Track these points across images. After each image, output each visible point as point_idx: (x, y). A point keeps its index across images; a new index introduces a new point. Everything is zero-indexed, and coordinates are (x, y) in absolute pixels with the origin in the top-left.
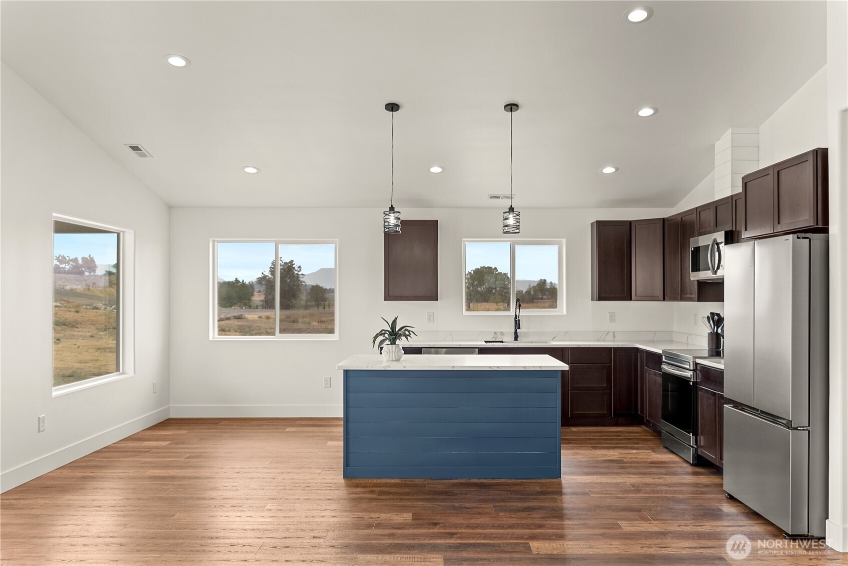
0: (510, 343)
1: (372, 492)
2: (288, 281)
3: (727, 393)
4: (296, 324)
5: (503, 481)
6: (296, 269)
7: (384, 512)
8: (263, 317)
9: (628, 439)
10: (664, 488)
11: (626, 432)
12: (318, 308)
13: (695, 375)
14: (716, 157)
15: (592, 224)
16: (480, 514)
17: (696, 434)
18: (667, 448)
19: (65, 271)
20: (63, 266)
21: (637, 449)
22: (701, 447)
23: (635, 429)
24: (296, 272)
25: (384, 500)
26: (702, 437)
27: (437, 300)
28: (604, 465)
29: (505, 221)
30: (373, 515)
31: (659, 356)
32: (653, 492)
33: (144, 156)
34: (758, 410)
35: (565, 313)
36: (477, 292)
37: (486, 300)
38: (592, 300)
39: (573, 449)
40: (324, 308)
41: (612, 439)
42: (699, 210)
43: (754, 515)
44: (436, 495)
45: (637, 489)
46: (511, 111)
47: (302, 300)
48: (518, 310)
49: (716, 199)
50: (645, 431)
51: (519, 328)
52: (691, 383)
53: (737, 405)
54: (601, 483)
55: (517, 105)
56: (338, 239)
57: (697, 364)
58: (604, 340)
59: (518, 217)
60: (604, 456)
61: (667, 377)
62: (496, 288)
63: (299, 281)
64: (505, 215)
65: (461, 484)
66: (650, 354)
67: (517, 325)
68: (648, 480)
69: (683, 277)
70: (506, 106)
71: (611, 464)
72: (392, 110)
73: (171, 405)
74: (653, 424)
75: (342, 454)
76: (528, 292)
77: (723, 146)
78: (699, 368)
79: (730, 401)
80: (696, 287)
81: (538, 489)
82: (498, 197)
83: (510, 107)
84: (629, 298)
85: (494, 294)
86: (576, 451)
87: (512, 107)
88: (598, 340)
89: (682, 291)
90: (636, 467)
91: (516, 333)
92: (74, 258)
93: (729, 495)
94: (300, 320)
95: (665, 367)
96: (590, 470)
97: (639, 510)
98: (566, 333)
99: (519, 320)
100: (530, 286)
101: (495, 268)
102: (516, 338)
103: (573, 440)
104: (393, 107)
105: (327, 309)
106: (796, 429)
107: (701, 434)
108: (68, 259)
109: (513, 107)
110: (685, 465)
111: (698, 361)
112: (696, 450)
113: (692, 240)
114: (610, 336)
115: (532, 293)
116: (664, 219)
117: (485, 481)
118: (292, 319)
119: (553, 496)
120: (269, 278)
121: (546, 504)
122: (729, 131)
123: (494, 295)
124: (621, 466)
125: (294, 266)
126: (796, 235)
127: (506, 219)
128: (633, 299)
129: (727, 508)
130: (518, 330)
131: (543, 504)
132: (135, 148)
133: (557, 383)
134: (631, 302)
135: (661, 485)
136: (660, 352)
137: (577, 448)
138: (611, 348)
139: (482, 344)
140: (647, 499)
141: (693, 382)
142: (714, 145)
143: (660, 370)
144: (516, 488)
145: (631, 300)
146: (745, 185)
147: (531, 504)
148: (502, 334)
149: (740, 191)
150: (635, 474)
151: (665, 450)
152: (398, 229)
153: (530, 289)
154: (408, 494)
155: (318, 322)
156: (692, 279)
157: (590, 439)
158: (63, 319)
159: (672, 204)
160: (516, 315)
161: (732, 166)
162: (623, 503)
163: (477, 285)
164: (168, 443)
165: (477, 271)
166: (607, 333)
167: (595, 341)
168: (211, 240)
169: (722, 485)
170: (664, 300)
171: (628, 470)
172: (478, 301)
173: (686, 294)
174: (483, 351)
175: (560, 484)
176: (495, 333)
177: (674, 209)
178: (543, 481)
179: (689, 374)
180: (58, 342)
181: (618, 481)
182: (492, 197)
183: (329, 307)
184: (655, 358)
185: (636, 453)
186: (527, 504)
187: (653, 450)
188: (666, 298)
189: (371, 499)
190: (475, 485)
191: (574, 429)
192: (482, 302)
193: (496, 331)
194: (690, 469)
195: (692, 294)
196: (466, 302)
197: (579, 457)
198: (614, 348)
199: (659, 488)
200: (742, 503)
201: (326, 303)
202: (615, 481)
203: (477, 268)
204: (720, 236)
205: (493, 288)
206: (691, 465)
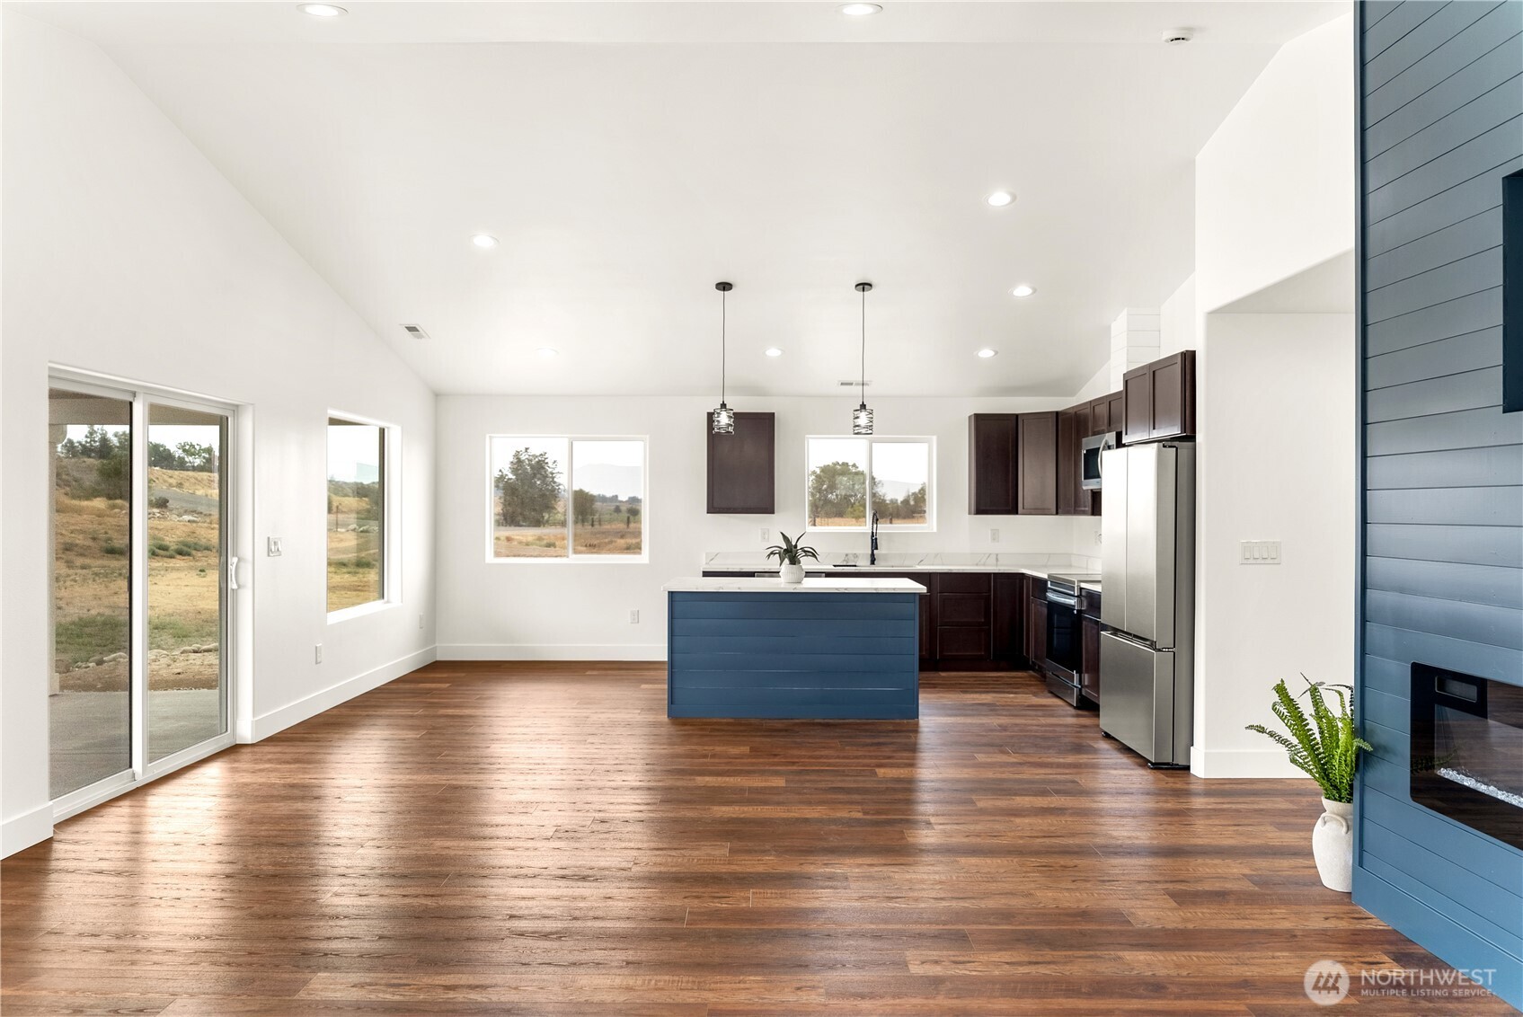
0: (864, 566)
1: (702, 730)
2: (538, 483)
3: (1104, 619)
4: (552, 548)
5: (851, 721)
6: (550, 465)
7: (719, 746)
8: (502, 538)
9: (1007, 684)
10: (1035, 728)
11: (1007, 677)
12: (583, 526)
13: (1081, 603)
14: (1112, 340)
15: (970, 417)
16: (824, 747)
17: (1080, 672)
18: (1052, 693)
19: (193, 466)
20: (191, 459)
21: (1015, 693)
22: (1087, 687)
23: (1020, 674)
24: (550, 470)
25: (716, 736)
26: (1086, 676)
27: (773, 513)
28: (971, 708)
29: (856, 420)
30: (706, 748)
31: (1043, 582)
32: (1021, 731)
33: (420, 337)
34: (1130, 634)
35: (935, 530)
36: (827, 502)
37: (840, 514)
38: (970, 513)
39: (938, 693)
40: (593, 525)
41: (988, 684)
42: (1093, 404)
43: (1127, 750)
44: (772, 732)
45: (1004, 728)
46: (863, 290)
47: (558, 512)
48: (875, 526)
49: (1112, 392)
50: (1034, 677)
51: (877, 548)
52: (1075, 612)
53: (1116, 631)
54: (964, 724)
55: (870, 285)
56: (648, 436)
57: (1081, 589)
58: (984, 565)
59: (871, 416)
60: (974, 699)
61: (1053, 606)
62: (856, 495)
63: (555, 482)
64: (856, 413)
65: (803, 723)
66: (1037, 580)
67: (875, 545)
68: (1018, 721)
69: (1077, 485)
70: (857, 285)
71: (980, 707)
72: (724, 290)
73: (437, 645)
74: (1039, 666)
75: (666, 696)
76: (906, 502)
77: (1119, 327)
78: (1083, 594)
79: (1105, 627)
80: (1090, 498)
81: (891, 728)
82: (851, 384)
83: (861, 287)
84: (1014, 510)
85: (853, 505)
86: (941, 695)
87: (864, 286)
88: (977, 565)
89: (1076, 502)
90: (1008, 710)
91: (873, 555)
92: (207, 446)
93: (1105, 733)
94: (557, 543)
95: (1051, 596)
96: (954, 712)
97: (1001, 746)
98: (936, 555)
99: (876, 539)
100: (908, 492)
101: (854, 465)
102: (873, 562)
103: (941, 684)
104: (725, 286)
105: (597, 526)
106: (1159, 650)
107: (1087, 672)
108: (198, 448)
109: (866, 286)
110: (1069, 708)
111: (1083, 585)
112: (1080, 690)
113: (1084, 440)
114: (992, 560)
115: (912, 503)
116: (1057, 413)
117: (831, 721)
118: (545, 542)
119: (907, 734)
120: (509, 479)
121: (898, 740)
122: (1125, 312)
123: (852, 507)
124: (992, 709)
125: (546, 461)
126: (1161, 444)
127: (857, 418)
128: (1019, 512)
129: (1104, 745)
130: (875, 551)
131: (895, 740)
132: (412, 329)
133: (914, 609)
134: (1017, 516)
135: (1032, 725)
136: (1046, 577)
137: (942, 692)
138: (989, 574)
139: (830, 568)
140: (1012, 737)
141: (1077, 611)
142: (1110, 327)
143: (1045, 598)
144: (867, 727)
145: (1017, 513)
146: (1126, 383)
147: (881, 740)
148: (856, 556)
149: (1122, 389)
150: (1006, 716)
151: (1050, 695)
152: (731, 429)
153: (909, 496)
154: (745, 731)
155: (586, 546)
156: (1084, 488)
157: (961, 684)
158: (204, 540)
159: (1072, 393)
160: (873, 533)
161: (1127, 354)
162: (984, 740)
163: (826, 490)
164: (448, 685)
165: (825, 469)
166: (987, 556)
167: (973, 565)
168: (488, 436)
169: (1098, 726)
170: (1057, 513)
171: (998, 712)
172: (828, 515)
173: (1079, 507)
174: (829, 575)
175: (917, 725)
176: (847, 555)
177: (1074, 398)
178: (898, 721)
179: (1072, 602)
180: (203, 574)
181: (984, 722)
182: (842, 384)
183: (600, 524)
184: (1040, 585)
185: (1012, 698)
186: (876, 741)
187: (1035, 694)
188: (1059, 511)
189: (702, 736)
190: (820, 724)
191: (943, 674)
192: (835, 516)
193: (847, 552)
194: (1073, 711)
195: (1085, 507)
196: (810, 517)
197: (945, 701)
198: (994, 574)
199: (1029, 728)
200: (1117, 740)
201: (596, 517)
202: (981, 721)
203: (826, 464)
204: (1110, 438)
205: (851, 496)
206: (1075, 708)
